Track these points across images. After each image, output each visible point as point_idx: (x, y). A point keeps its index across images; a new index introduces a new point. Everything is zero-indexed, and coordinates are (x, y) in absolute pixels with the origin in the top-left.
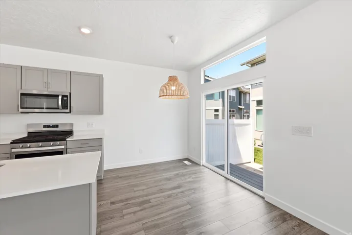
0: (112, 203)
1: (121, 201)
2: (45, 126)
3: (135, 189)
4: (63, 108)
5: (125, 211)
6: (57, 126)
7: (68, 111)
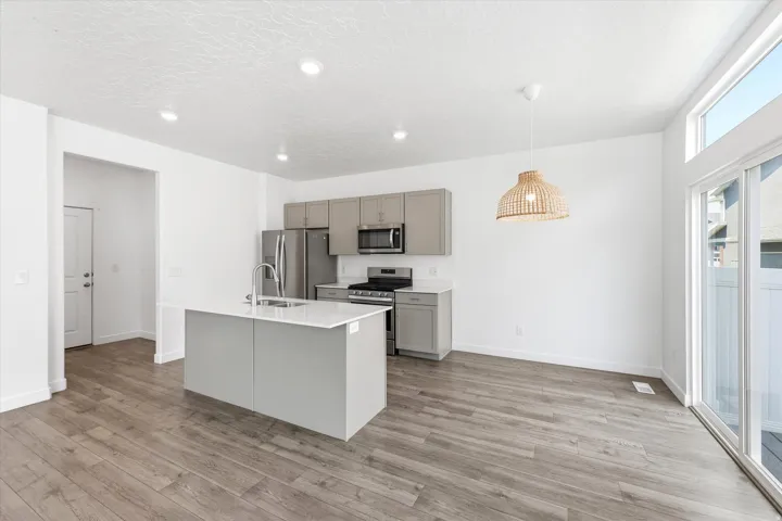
0: (422, 393)
1: (434, 396)
2: (384, 271)
3: (469, 390)
4: (395, 247)
5: (427, 409)
6: (393, 271)
7: (400, 250)
